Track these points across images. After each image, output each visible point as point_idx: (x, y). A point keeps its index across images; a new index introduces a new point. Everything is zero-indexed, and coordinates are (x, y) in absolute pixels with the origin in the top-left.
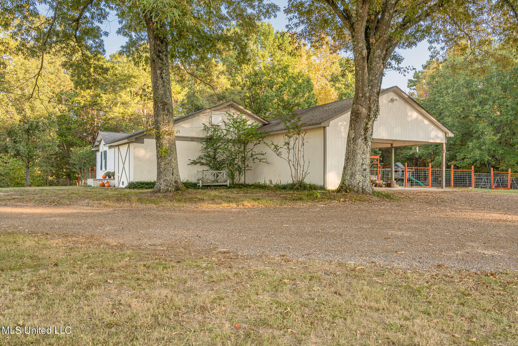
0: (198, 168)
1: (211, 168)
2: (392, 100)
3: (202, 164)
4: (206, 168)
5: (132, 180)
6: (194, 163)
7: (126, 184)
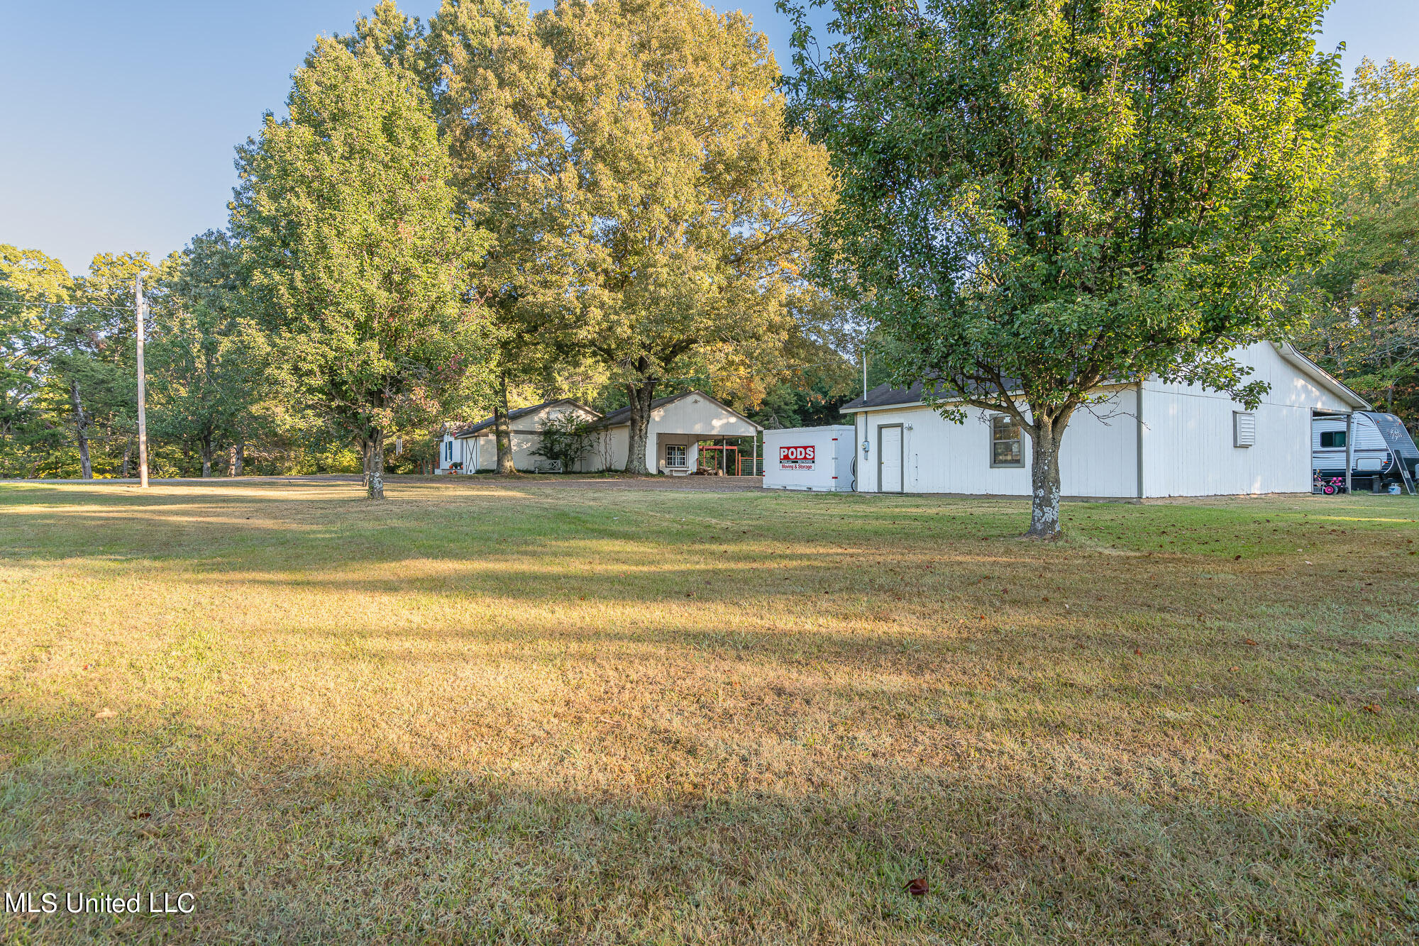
0: (537, 458)
1: (548, 458)
2: (696, 402)
3: (540, 454)
4: (544, 458)
5: (478, 468)
6: (533, 453)
7: (473, 471)
